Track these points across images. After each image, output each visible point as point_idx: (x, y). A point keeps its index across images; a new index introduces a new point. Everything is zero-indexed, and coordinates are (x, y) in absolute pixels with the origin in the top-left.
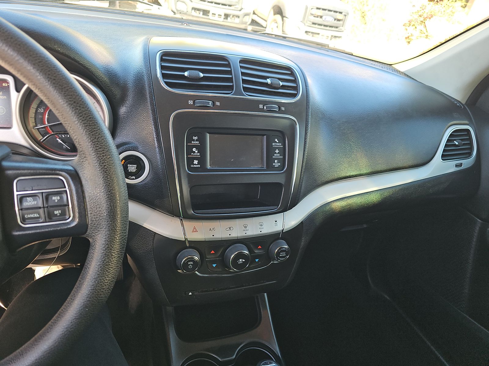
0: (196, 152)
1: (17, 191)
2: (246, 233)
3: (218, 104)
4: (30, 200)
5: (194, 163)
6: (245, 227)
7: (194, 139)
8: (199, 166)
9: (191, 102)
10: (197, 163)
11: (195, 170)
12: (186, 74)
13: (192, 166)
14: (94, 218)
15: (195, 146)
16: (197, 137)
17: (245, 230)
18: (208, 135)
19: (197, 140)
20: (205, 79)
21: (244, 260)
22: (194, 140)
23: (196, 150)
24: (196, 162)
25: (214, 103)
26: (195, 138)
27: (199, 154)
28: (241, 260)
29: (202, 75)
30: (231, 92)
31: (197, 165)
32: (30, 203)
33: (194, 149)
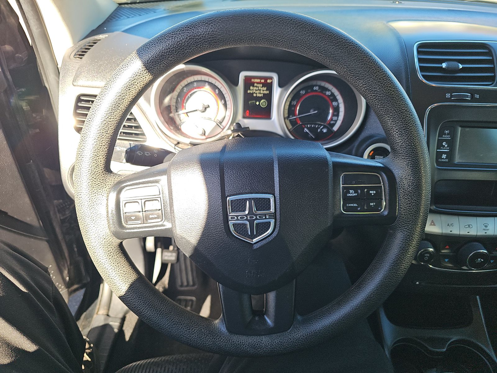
0: (446, 146)
1: (342, 184)
2: (486, 233)
3: (477, 96)
4: (352, 192)
5: (442, 157)
6: (486, 226)
7: (445, 132)
8: (447, 160)
9: (448, 95)
10: (445, 158)
11: (443, 164)
12: (444, 65)
13: (440, 160)
14: (404, 212)
15: (445, 140)
16: (448, 131)
17: (485, 230)
18: (460, 129)
19: (448, 134)
20: (464, 70)
21: (482, 260)
22: (445, 134)
23: (446, 144)
24: (444, 156)
25: (472, 96)
26: (447, 132)
27: (448, 148)
28: (479, 259)
29: (461, 66)
30: (491, 83)
31: (445, 159)
32: (352, 194)
33: (444, 143)
